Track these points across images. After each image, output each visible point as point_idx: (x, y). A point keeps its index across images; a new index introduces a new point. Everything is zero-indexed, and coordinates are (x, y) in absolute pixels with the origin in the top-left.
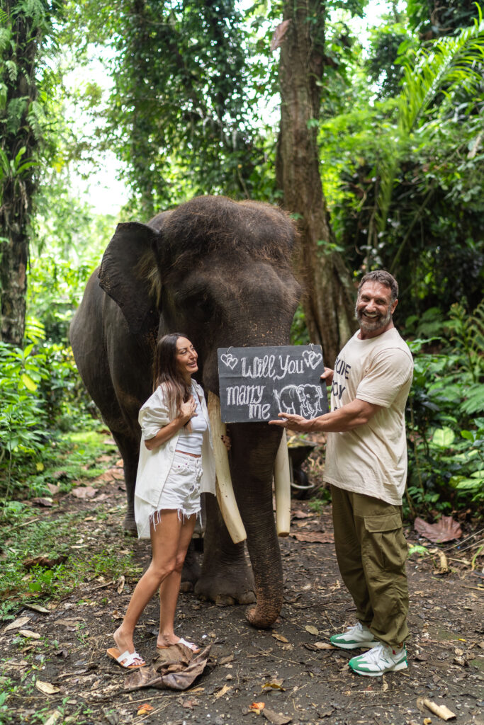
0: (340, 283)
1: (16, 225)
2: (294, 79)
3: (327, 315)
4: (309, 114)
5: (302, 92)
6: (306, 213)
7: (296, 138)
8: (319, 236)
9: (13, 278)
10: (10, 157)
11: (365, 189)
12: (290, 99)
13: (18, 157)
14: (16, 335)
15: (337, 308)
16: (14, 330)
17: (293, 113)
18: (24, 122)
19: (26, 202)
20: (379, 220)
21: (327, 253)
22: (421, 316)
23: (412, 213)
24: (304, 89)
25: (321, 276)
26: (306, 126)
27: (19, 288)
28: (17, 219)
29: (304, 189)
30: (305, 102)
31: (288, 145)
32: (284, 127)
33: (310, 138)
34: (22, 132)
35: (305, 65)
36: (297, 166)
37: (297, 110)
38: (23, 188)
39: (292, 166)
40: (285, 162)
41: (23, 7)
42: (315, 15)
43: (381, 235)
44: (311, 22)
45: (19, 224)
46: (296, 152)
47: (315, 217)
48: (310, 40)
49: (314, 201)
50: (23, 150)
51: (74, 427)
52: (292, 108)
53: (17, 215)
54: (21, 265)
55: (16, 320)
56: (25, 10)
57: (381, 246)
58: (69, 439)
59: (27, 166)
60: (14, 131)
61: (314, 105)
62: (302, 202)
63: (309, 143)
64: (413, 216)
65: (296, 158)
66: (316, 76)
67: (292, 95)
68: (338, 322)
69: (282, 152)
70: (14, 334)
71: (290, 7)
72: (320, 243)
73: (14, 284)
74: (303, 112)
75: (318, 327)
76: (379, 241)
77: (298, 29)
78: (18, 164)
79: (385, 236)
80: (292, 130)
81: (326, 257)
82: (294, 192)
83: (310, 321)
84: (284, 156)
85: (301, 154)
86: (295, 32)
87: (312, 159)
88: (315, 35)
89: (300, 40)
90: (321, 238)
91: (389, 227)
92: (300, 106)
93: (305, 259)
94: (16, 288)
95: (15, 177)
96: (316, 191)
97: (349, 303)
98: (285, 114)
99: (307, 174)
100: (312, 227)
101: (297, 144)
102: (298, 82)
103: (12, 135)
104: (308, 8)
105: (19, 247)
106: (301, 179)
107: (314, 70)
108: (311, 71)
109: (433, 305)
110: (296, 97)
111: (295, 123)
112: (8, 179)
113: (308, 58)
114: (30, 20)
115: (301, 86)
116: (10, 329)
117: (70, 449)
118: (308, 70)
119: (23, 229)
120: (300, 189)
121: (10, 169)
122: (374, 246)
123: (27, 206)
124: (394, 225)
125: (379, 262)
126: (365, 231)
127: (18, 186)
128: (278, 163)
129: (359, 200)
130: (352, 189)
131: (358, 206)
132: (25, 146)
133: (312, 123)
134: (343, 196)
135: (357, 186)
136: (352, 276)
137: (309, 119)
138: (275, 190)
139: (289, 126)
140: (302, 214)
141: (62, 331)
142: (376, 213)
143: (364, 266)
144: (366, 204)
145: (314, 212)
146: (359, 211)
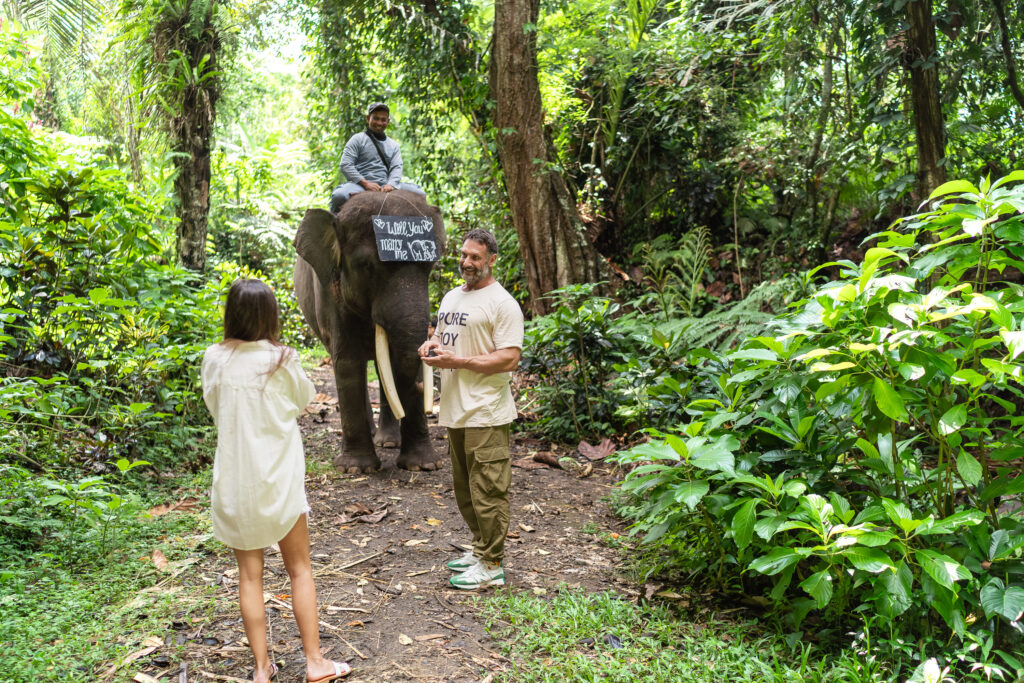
0: (559, 206)
1: (199, 138)
3: (543, 241)
4: (526, 17)
6: (521, 128)
7: (511, 42)
8: (535, 153)
9: (195, 196)
10: (192, 64)
11: (594, 96)
13: (202, 65)
14: (199, 259)
15: (553, 234)
16: (196, 254)
17: (508, 14)
18: (207, 24)
19: (209, 112)
20: (607, 132)
21: (544, 173)
23: (641, 128)
25: (538, 198)
26: (522, 30)
27: (201, 208)
28: (200, 132)
29: (520, 99)
31: (502, 49)
32: (499, 29)
33: (527, 42)
34: (205, 35)
36: (512, 73)
37: (513, 11)
38: (206, 97)
39: (507, 74)
40: (499, 68)
43: (608, 149)
45: (202, 137)
46: (511, 57)
47: (532, 131)
49: (531, 113)
50: (207, 57)
52: (506, 7)
53: (199, 127)
54: (204, 182)
55: (198, 243)
57: (607, 163)
59: (211, 74)
60: (196, 35)
61: (532, 6)
62: (517, 114)
63: (525, 49)
64: (641, 132)
65: (510, 65)
68: (555, 249)
69: (497, 55)
70: (195, 258)
72: (536, 161)
73: (196, 202)
74: (521, 13)
75: (533, 254)
76: (605, 157)
78: (202, 70)
79: (613, 152)
80: (507, 32)
81: (542, 176)
82: (508, 103)
83: (524, 248)
84: (498, 61)
85: (517, 60)
87: (530, 64)
90: (538, 157)
91: (617, 142)
92: (517, 6)
93: (519, 178)
94: (197, 206)
95: (198, 86)
96: (532, 102)
97: (568, 228)
98: (499, 15)
99: (523, 83)
100: (527, 143)
101: (512, 49)
103: (195, 40)
105: (202, 163)
106: (516, 89)
109: (668, 231)
111: (510, 25)
112: (190, 88)
116: (192, 252)
119: (206, 143)
120: (516, 99)
121: (193, 77)
122: (598, 164)
123: (210, 118)
124: (624, 140)
125: (603, 183)
126: (592, 145)
127: (201, 96)
128: (492, 67)
129: (586, 108)
130: (578, 95)
131: (583, 117)
132: (209, 52)
133: (528, 28)
134: (568, 102)
135: (584, 91)
136: (574, 197)
137: (526, 22)
138: (488, 98)
139: (503, 29)
140: (517, 128)
141: (233, 244)
142: (604, 125)
143: (588, 185)
144: (593, 114)
145: (530, 125)
146: (584, 122)
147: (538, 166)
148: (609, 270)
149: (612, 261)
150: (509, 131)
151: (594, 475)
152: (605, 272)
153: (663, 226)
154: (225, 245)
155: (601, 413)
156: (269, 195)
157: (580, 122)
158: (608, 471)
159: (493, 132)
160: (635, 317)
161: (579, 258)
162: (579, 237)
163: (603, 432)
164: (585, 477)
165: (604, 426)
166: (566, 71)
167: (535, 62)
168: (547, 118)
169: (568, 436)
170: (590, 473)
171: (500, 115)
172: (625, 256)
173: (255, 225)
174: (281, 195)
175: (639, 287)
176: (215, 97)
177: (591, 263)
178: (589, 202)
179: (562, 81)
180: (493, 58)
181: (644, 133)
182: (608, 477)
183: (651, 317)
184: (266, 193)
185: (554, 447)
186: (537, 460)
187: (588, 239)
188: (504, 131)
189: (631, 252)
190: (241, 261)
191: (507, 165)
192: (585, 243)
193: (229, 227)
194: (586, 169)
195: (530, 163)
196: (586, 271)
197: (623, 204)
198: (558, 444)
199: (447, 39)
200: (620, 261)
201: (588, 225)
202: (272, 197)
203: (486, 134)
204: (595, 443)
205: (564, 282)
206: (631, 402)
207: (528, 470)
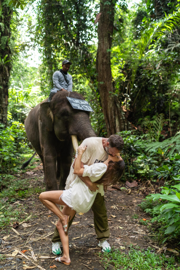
0: (117, 106)
1: (4, 82)
2: (103, 34)
3: (112, 117)
4: (107, 47)
5: (105, 38)
6: (106, 82)
7: (103, 55)
8: (110, 90)
9: (3, 100)
11: (127, 73)
12: (101, 41)
13: (5, 58)
14: (5, 120)
15: (115, 115)
16: (4, 119)
17: (102, 46)
18: (7, 45)
19: (8, 74)
20: (131, 84)
21: (112, 96)
22: (143, 119)
23: (141, 83)
24: (106, 37)
25: (110, 104)
26: (106, 51)
27: (6, 104)
28: (5, 80)
29: (105, 73)
30: (107, 42)
31: (100, 57)
32: (99, 50)
33: (108, 55)
34: (6, 48)
35: (107, 28)
36: (103, 65)
37: (104, 45)
38: (7, 69)
39: (101, 65)
40: (99, 63)
41: (6, 3)
42: (111, 11)
43: (132, 90)
44: (109, 13)
45: (6, 82)
46: (103, 60)
47: (109, 83)
48: (109, 20)
49: (108, 77)
50: (7, 56)
51: (24, 152)
52: (102, 44)
53: (5, 78)
54: (6, 96)
55: (5, 115)
56: (7, 4)
57: (131, 93)
58: (23, 156)
59: (8, 61)
60: (3, 48)
61: (109, 43)
62: (104, 78)
63: (107, 57)
64: (142, 84)
65: (103, 62)
66: (110, 33)
67: (102, 39)
68: (115, 119)
69: (98, 59)
70: (4, 120)
71: (102, 7)
72: (110, 92)
73: (4, 102)
74: (106, 46)
75: (108, 121)
76: (131, 92)
77: (105, 15)
78: (5, 60)
79: (133, 90)
80: (102, 52)
81: (112, 97)
82: (102, 74)
83: (106, 119)
84: (99, 61)
85: (105, 61)
86: (104, 16)
87: (108, 63)
88: (110, 18)
89: (105, 19)
90: (110, 91)
91: (134, 87)
92: (105, 43)
93: (105, 98)
94: (4, 104)
95: (4, 65)
96: (109, 74)
97: (119, 113)
98: (99, 46)
99: (106, 68)
100: (107, 87)
101: (103, 57)
102: (104, 35)
103: (3, 50)
104: (108, 8)
105: (5, 90)
106: (104, 70)
107: (110, 30)
108: (109, 31)
109: (148, 115)
110: (103, 40)
111: (103, 49)
112: (1, 65)
113: (108, 26)
114: (9, 8)
115: (105, 36)
116: (3, 118)
117: (24, 160)
118: (108, 30)
119: (7, 83)
120: (104, 73)
121: (2, 62)
122: (129, 94)
123: (8, 75)
124: (136, 87)
125: (130, 100)
126: (126, 88)
127: (5, 68)
128: (97, 63)
129: (125, 77)
130: (123, 73)
131: (124, 79)
132: (7, 54)
133: (108, 50)
134: (119, 75)
135: (124, 72)
136: (121, 104)
137: (107, 49)
138: (95, 73)
139: (100, 51)
140: (104, 82)
141: (18, 116)
142: (130, 82)
143: (125, 100)
144: (127, 79)
145: (108, 81)
146: (124, 81)
147: (111, 94)
148: (131, 127)
149: (132, 123)
150: (102, 83)
151: (132, 193)
152: (130, 127)
153: (147, 113)
154: (15, 116)
155: (132, 172)
156: (29, 102)
157: (123, 81)
158: (136, 192)
159: (97, 83)
160: (141, 141)
161: (122, 122)
162: (122, 116)
163: (133, 178)
164: (129, 194)
165: (133, 176)
166: (119, 65)
167: (110, 61)
168: (113, 80)
169: (122, 179)
170: (131, 192)
171: (99, 78)
172: (136, 122)
173: (24, 111)
174: (33, 102)
175: (140, 132)
176: (10, 69)
177: (126, 124)
178: (126, 105)
179: (118, 68)
180: (97, 60)
182: (136, 194)
183: (146, 141)
184: (28, 101)
186: (113, 187)
187: (125, 117)
188: (100, 83)
189: (138, 121)
190: (20, 121)
191: (101, 93)
192: (124, 118)
193: (16, 111)
194: (125, 95)
195: (108, 93)
196: (124, 127)
197: (136, 107)
198: (119, 182)
199: (83, 54)
200: (134, 124)
201: (125, 112)
202: (30, 103)
203: (95, 84)
204: (131, 182)
205: (118, 130)
206: (142, 169)
207: (111, 191)
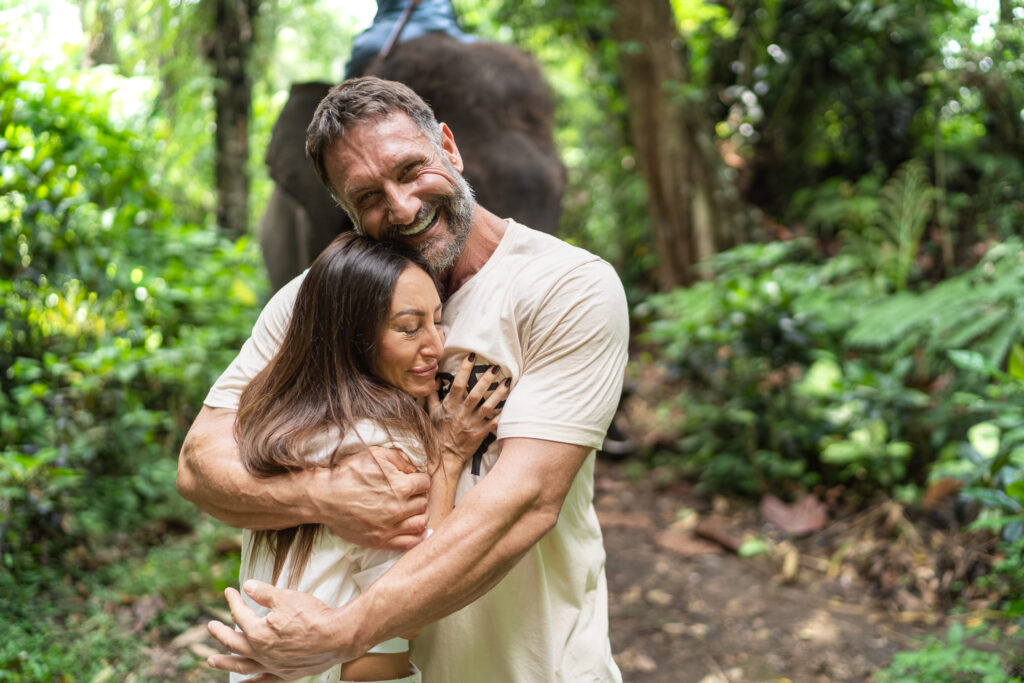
6: (645, 40)
8: (664, 73)
11: (738, 2)
20: (757, 47)
23: (806, 37)
43: (758, 69)
49: (658, 22)
62: (641, 23)
68: (690, 197)
81: (675, 107)
90: (667, 77)
97: (708, 171)
100: (653, 61)
120: (641, 2)
126: (737, 66)
136: (714, 132)
142: (755, 38)
143: (734, 117)
147: (669, 91)
155: (791, 446)
165: (799, 469)
181: (813, 44)
185: (721, 504)
186: (695, 534)
194: (732, 93)
195: (659, 88)
198: (725, 497)
204: (788, 500)
205: (705, 245)
206: (843, 433)
207: (687, 560)
